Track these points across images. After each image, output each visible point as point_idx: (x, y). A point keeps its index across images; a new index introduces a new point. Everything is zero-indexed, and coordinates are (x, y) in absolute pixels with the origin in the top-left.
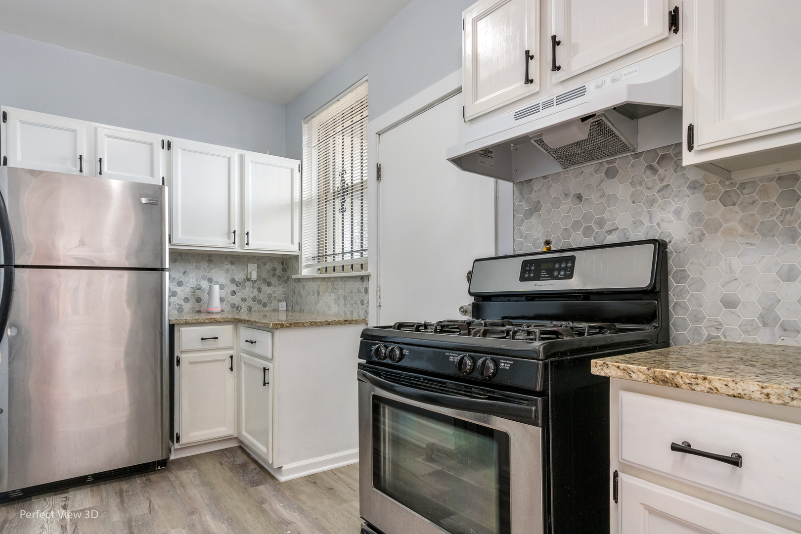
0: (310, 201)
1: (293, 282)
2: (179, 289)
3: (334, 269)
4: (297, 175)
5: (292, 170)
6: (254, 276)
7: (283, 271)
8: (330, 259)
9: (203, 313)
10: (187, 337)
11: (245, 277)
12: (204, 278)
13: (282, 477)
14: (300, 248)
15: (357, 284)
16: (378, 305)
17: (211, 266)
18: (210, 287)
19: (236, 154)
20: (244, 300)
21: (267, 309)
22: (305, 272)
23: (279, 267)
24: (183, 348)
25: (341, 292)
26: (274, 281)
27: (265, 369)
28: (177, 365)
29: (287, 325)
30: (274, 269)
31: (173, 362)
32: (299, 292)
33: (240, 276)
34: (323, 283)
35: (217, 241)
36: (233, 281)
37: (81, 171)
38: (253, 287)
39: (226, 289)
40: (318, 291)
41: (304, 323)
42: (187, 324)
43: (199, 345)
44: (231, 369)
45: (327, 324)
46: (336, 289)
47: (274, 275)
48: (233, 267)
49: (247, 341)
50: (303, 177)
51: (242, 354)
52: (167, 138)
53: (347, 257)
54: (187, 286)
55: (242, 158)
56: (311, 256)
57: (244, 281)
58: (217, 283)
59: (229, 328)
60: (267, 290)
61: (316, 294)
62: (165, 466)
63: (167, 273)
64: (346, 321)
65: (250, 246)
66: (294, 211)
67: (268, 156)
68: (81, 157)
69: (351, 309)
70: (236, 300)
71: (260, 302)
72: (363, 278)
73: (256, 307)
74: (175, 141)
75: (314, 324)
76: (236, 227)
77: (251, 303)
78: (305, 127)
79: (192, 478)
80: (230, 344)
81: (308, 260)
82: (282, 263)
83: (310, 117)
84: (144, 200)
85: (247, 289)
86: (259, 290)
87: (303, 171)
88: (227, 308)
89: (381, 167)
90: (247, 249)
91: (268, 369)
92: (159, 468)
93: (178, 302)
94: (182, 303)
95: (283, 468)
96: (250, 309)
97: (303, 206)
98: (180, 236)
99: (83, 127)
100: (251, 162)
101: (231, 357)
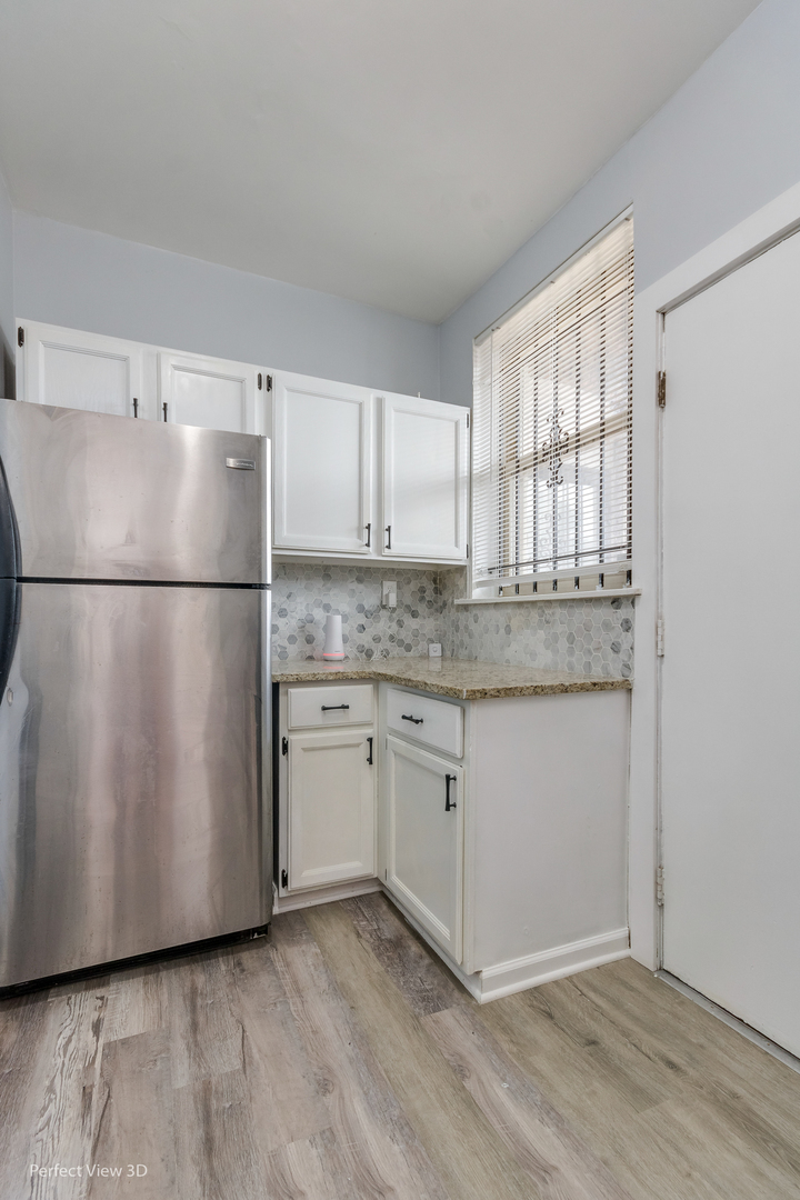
0: (484, 475)
1: (453, 610)
2: (281, 622)
3: (536, 588)
4: (464, 431)
5: (457, 424)
6: (393, 602)
7: (438, 593)
9: (318, 660)
10: (301, 705)
11: (378, 603)
12: (318, 604)
13: (482, 991)
14: (469, 554)
15: (605, 613)
16: (660, 654)
17: (329, 585)
18: (329, 619)
19: (372, 396)
20: (377, 639)
21: (411, 653)
22: (477, 594)
23: (430, 587)
24: (294, 723)
25: (561, 628)
26: (422, 608)
27: (448, 778)
28: (284, 754)
29: (492, 692)
30: (423, 590)
31: (280, 747)
32: (466, 627)
33: (371, 601)
34: (518, 611)
35: (340, 542)
36: (361, 609)
38: (391, 619)
39: (351, 621)
40: (508, 626)
41: (522, 689)
42: (299, 681)
43: (318, 718)
44: (370, 761)
45: (562, 692)
46: (548, 622)
47: (422, 599)
48: (361, 586)
49: (404, 717)
50: (474, 435)
51: (389, 737)
52: (266, 371)
53: (566, 565)
54: (293, 617)
55: (380, 403)
56: (486, 566)
57: (378, 610)
58: (337, 612)
59: (368, 688)
60: (412, 623)
61: (502, 631)
62: (266, 933)
63: (269, 593)
64: (595, 684)
65: (393, 551)
66: (461, 491)
67: (419, 399)
68: (135, 401)
69: (584, 660)
70: (365, 639)
71: (401, 643)
73: (396, 651)
74: (277, 374)
75: (539, 690)
76: (370, 518)
77: (388, 645)
78: (478, 351)
79: (312, 968)
80: (367, 717)
81: (481, 573)
82: (435, 581)
83: (490, 329)
84: (231, 462)
85: (382, 623)
86: (400, 624)
87: (474, 425)
88: (353, 652)
89: (667, 378)
90: (387, 556)
91: (455, 779)
92: (256, 936)
93: (280, 642)
94: (286, 644)
95: (484, 975)
96: (386, 654)
97: (474, 484)
98: (285, 533)
99: (137, 352)
100: (396, 411)
101: (370, 740)
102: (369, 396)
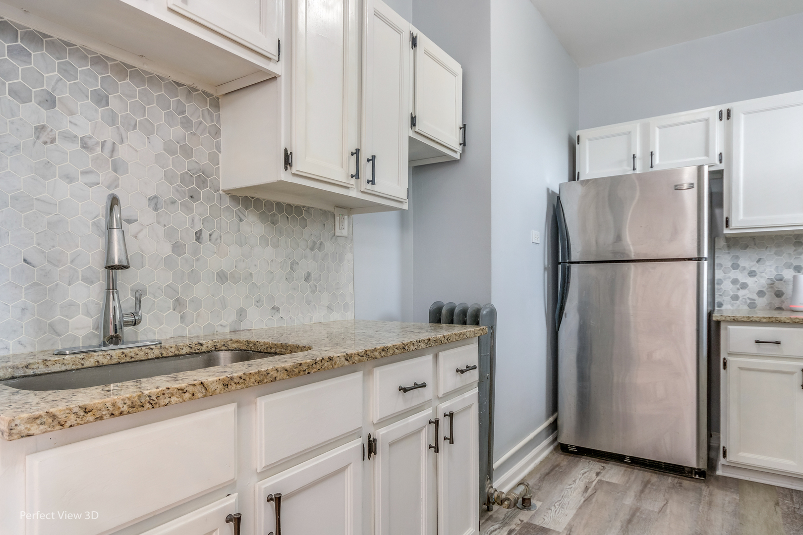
2: (750, 281)
9: (786, 311)
12: (788, 266)
18: (796, 278)
24: (732, 349)
28: (724, 368)
31: (721, 364)
37: (634, 169)
42: (736, 322)
43: (753, 349)
54: (761, 277)
62: (706, 478)
68: (634, 157)
74: (736, 107)
79: (727, 502)
92: (697, 477)
93: (750, 296)
94: (755, 297)
98: (741, 218)
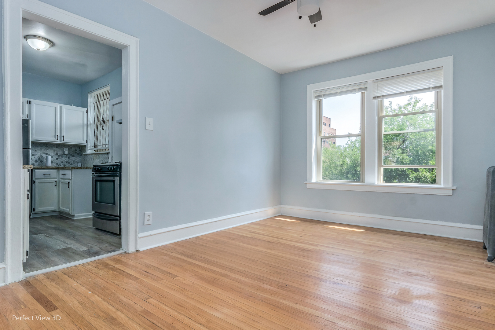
0: (91, 124)
1: (84, 155)
2: (33, 157)
3: (100, 151)
4: (85, 114)
5: (83, 112)
6: (67, 153)
7: (80, 151)
8: (99, 147)
11: (62, 153)
12: (44, 153)
13: (75, 218)
14: (87, 142)
15: (106, 155)
17: (47, 148)
18: (47, 157)
20: (62, 162)
21: (72, 166)
22: (89, 152)
23: (78, 150)
24: (36, 177)
25: (101, 159)
26: (76, 155)
27: (68, 183)
28: (34, 184)
29: (77, 168)
30: (76, 150)
31: (33, 182)
32: (86, 159)
33: (60, 153)
34: (95, 155)
35: (50, 138)
36: (57, 154)
38: (66, 157)
39: (54, 157)
41: (83, 168)
42: (38, 169)
43: (43, 176)
44: (56, 186)
47: (76, 152)
48: (57, 149)
49: (62, 175)
50: (88, 114)
51: (60, 180)
52: (29, 100)
53: (104, 146)
54: (36, 156)
55: (61, 107)
56: (91, 145)
57: (62, 155)
58: (50, 155)
59: (55, 171)
60: (73, 158)
63: (30, 150)
65: (65, 141)
66: (84, 128)
67: (73, 106)
70: (58, 162)
71: (69, 163)
72: (108, 153)
73: (67, 165)
74: (32, 101)
76: (58, 133)
77: (65, 163)
78: (89, 96)
80: (55, 177)
81: (90, 147)
82: (80, 148)
83: (91, 92)
85: (63, 158)
86: (69, 158)
87: (88, 112)
88: (54, 164)
89: (114, 117)
90: (63, 142)
91: (70, 183)
94: (35, 163)
95: (75, 216)
97: (88, 126)
98: (34, 136)
100: (65, 109)
101: (56, 181)
102: (58, 106)
